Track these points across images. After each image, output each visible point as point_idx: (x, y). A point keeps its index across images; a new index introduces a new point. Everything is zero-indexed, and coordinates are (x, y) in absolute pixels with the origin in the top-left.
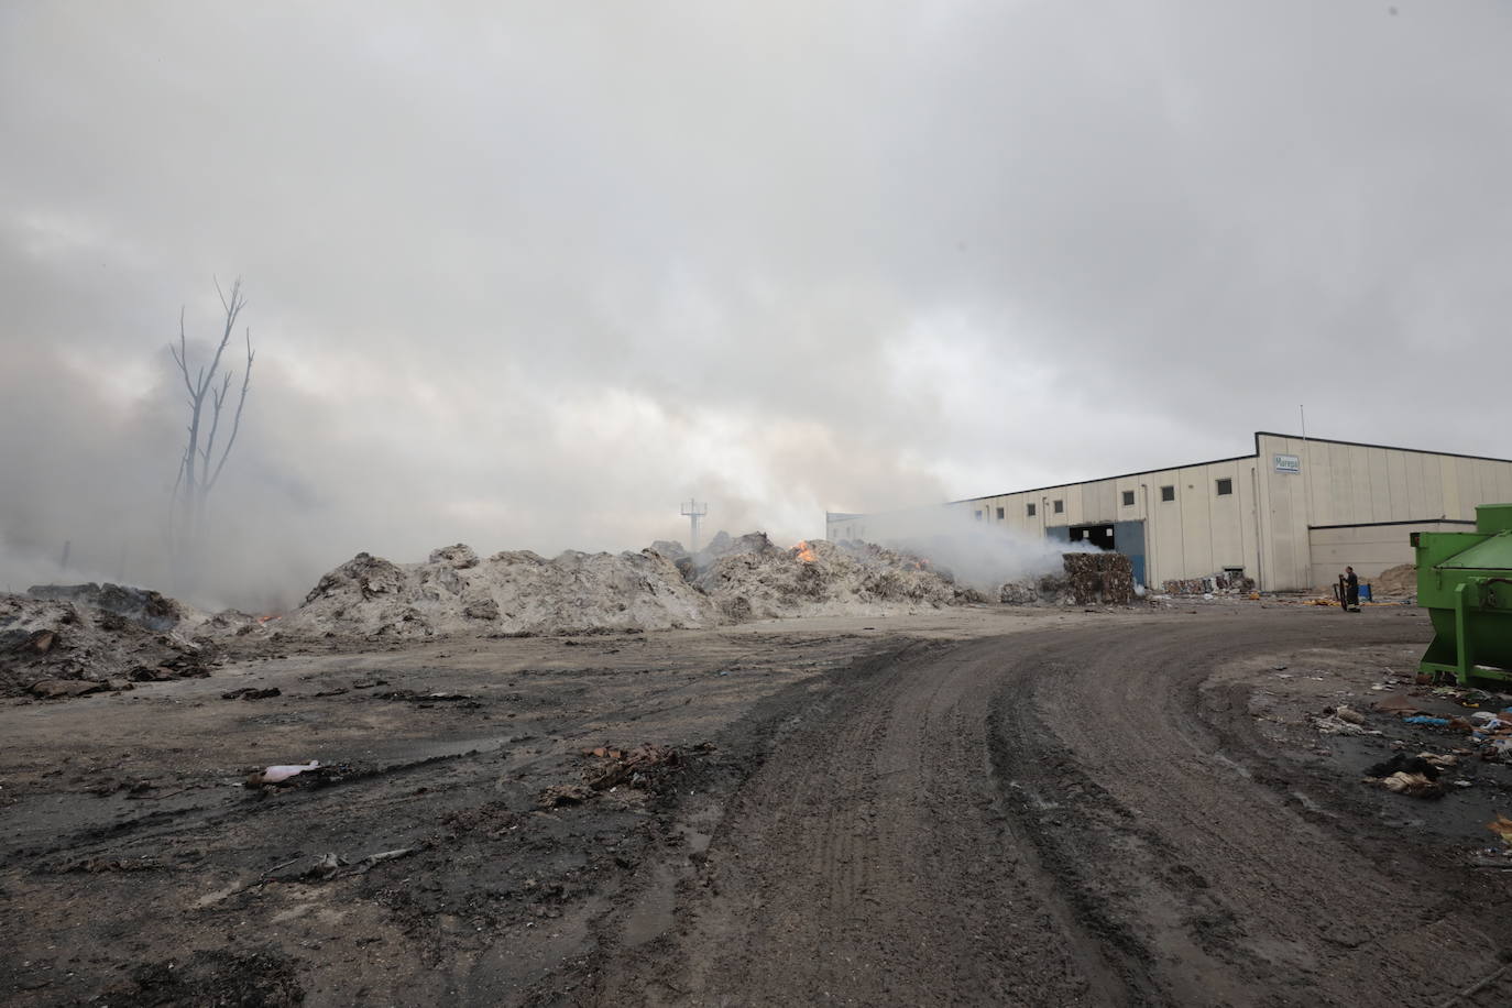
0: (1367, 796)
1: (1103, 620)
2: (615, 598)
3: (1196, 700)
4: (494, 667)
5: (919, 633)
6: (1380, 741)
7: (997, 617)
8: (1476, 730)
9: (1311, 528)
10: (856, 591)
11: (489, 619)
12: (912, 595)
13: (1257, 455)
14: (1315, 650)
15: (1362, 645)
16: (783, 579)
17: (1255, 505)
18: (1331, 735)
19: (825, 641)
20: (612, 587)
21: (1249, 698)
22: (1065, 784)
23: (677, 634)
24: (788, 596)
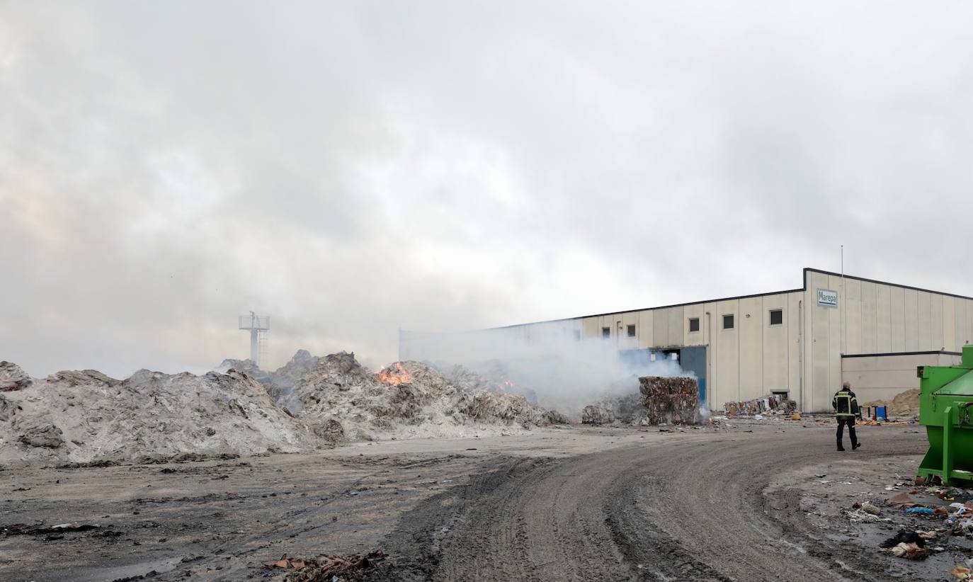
0: (881, 560)
1: (678, 439)
2: (203, 422)
3: (762, 502)
4: (98, 497)
5: (522, 453)
6: (889, 526)
7: (586, 437)
8: (950, 515)
9: (843, 356)
10: (449, 413)
11: (53, 447)
12: (504, 417)
13: (804, 289)
14: (845, 461)
15: (879, 456)
16: (376, 401)
17: (800, 334)
18: (858, 523)
19: (436, 461)
20: (199, 410)
21: (800, 499)
22: (679, 564)
23: (277, 460)
24: (382, 419)
